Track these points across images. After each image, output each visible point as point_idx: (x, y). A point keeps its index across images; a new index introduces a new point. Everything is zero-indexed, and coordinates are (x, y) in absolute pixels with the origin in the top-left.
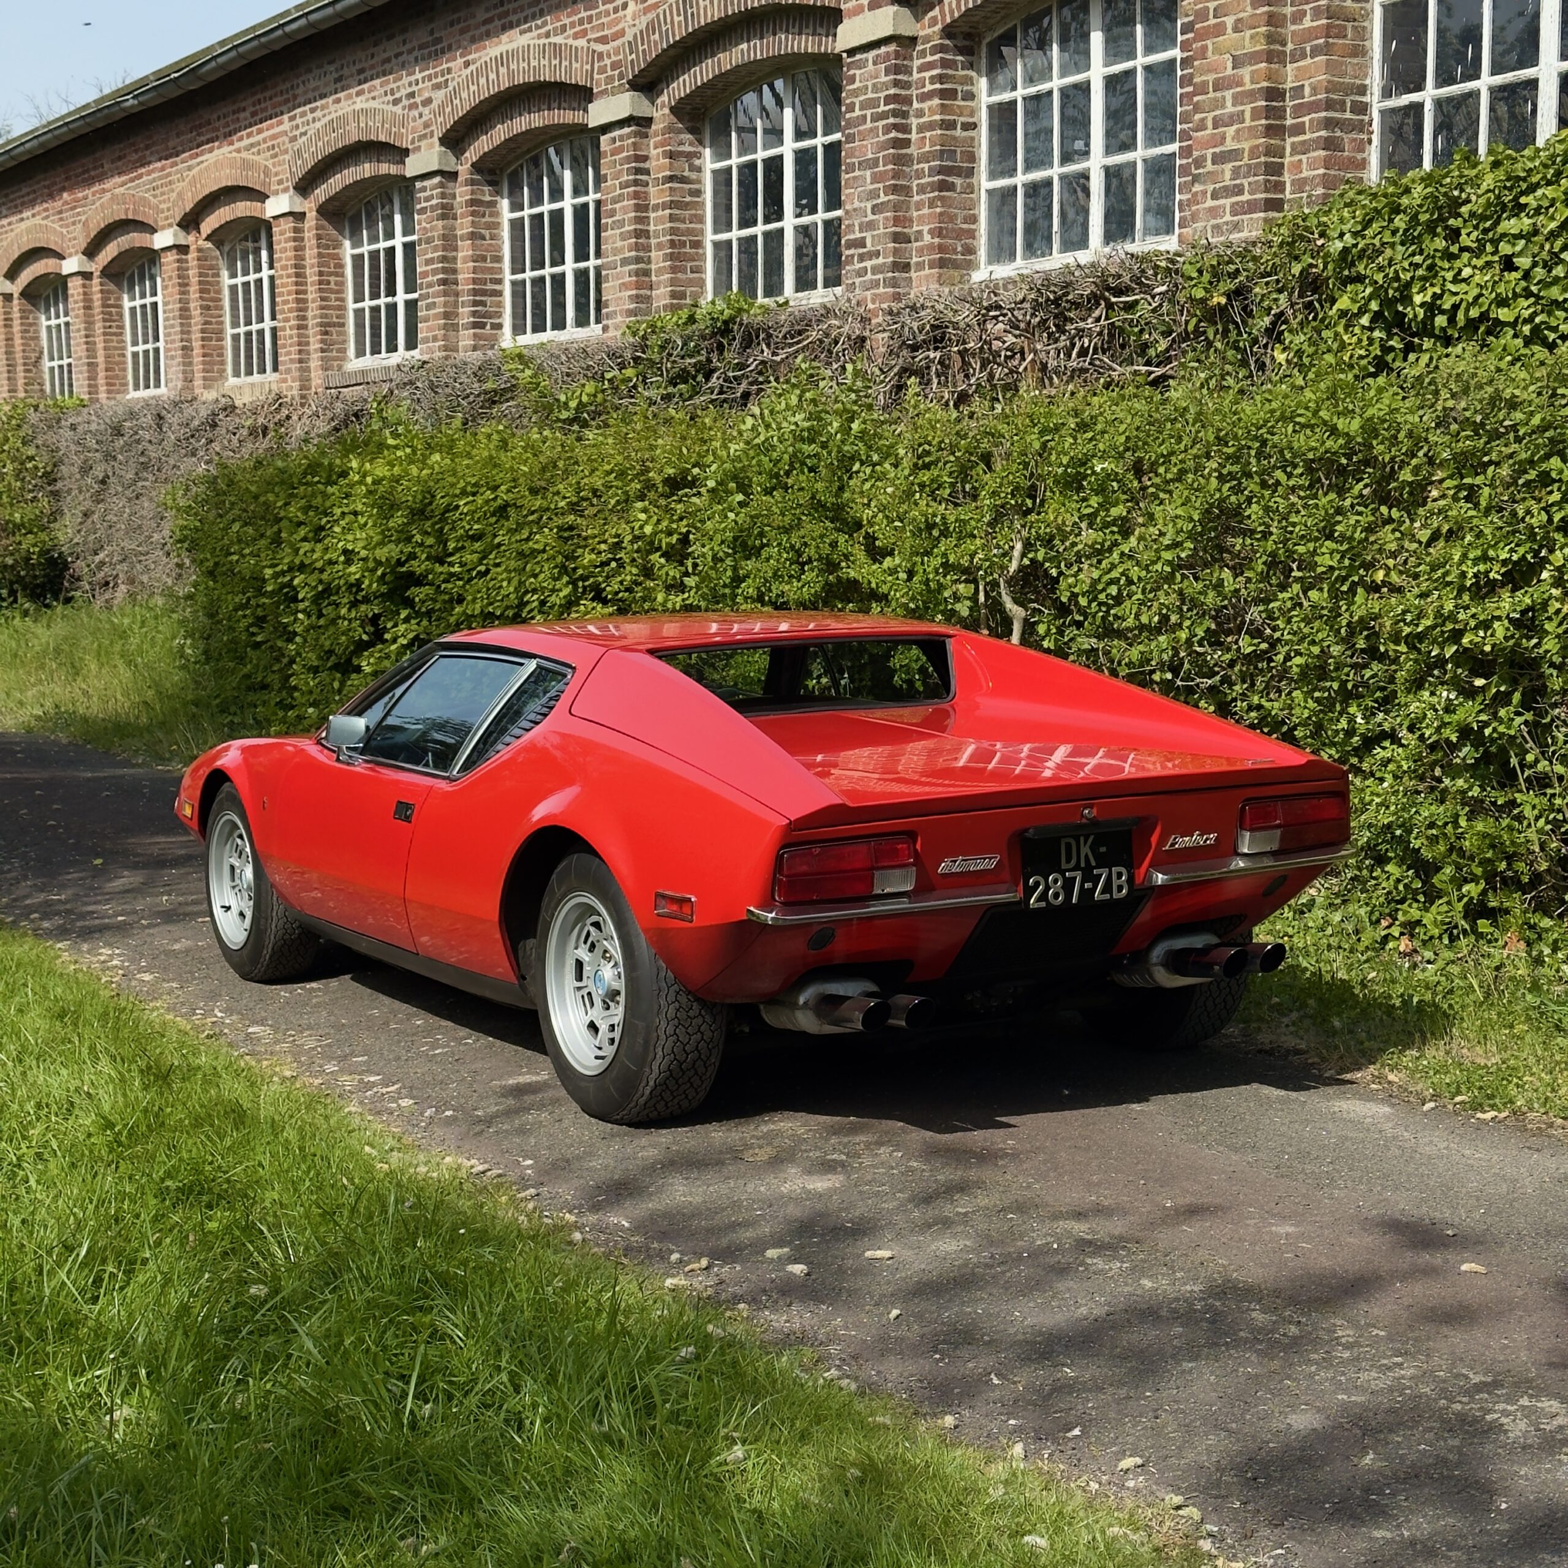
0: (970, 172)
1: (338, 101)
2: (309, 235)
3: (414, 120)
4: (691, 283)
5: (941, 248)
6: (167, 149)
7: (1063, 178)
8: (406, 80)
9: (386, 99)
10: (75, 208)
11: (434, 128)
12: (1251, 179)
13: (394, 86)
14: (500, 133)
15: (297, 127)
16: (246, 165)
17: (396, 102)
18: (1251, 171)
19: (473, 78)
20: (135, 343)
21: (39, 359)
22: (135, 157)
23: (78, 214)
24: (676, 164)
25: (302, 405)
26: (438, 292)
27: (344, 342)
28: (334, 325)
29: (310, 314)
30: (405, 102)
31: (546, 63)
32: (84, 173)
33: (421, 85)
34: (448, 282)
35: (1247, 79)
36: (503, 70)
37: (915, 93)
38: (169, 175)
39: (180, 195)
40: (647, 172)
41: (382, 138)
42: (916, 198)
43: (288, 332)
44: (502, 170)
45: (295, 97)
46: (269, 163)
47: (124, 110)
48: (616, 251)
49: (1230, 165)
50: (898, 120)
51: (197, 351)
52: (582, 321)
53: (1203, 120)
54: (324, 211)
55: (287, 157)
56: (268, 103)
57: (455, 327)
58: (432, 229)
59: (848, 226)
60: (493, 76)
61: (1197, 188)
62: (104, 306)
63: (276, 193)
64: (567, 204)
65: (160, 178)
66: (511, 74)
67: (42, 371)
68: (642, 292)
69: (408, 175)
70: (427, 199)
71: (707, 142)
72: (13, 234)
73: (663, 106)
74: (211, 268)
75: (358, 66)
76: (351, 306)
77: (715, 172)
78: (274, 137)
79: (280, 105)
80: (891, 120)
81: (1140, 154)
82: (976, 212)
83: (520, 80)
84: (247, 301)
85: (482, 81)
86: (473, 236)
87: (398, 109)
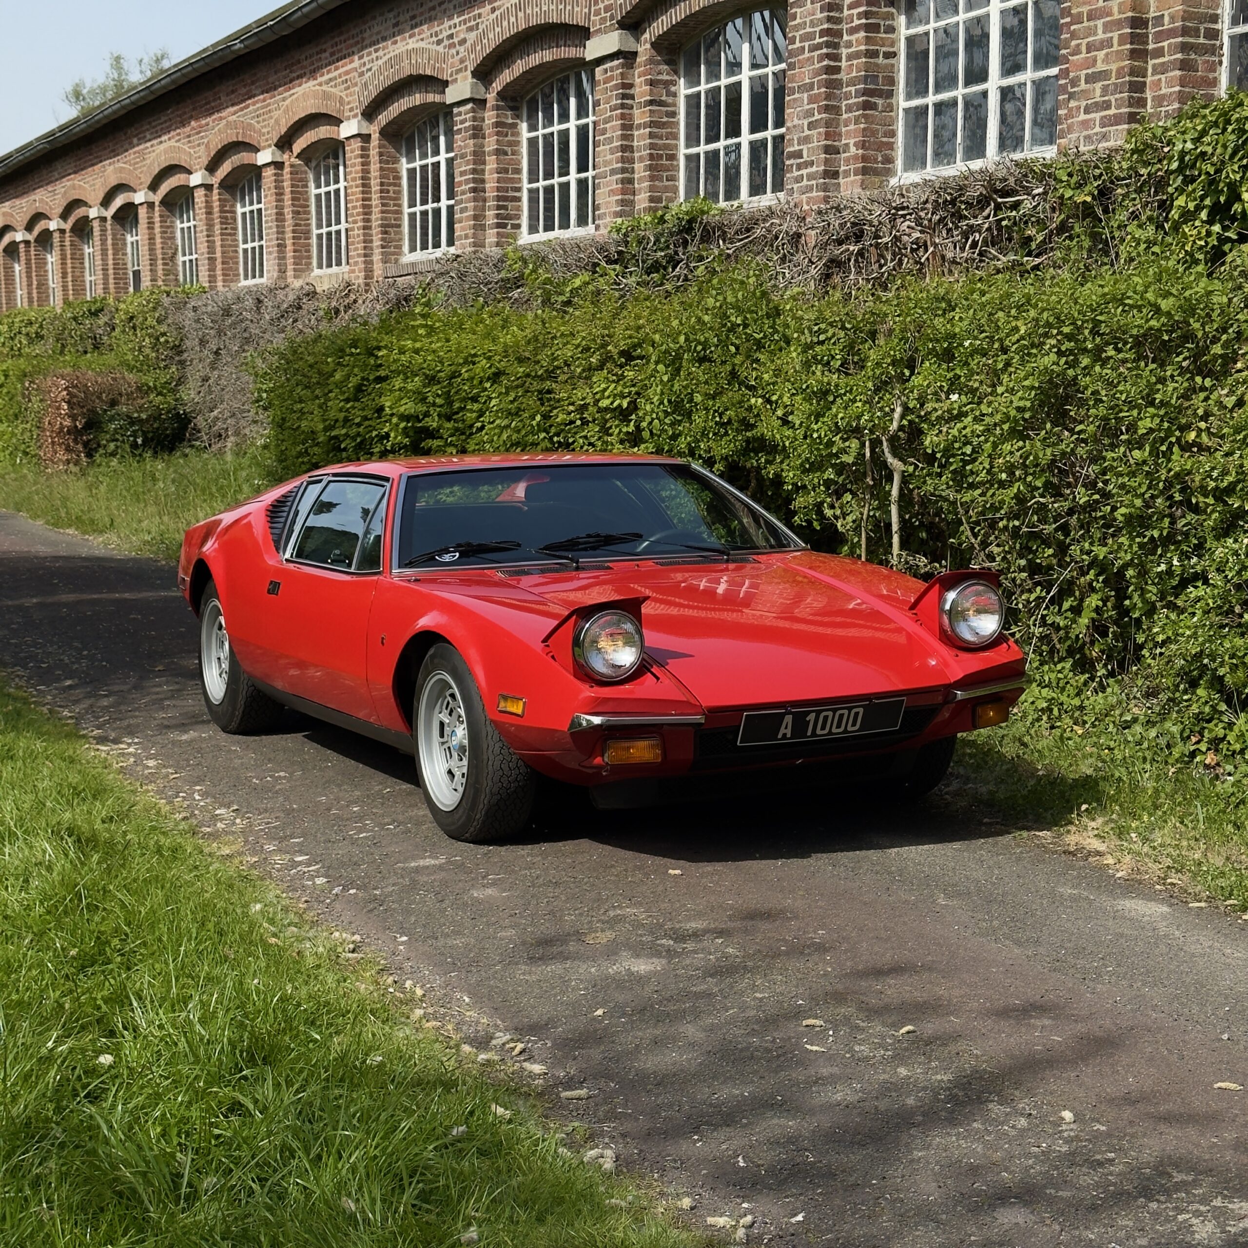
0: (890, 94)
1: (396, 42)
2: (374, 152)
3: (453, 57)
4: (666, 189)
5: (864, 159)
6: (268, 83)
7: (964, 97)
8: (447, 24)
9: (431, 40)
10: (199, 132)
11: (467, 63)
12: (1117, 96)
13: (438, 29)
14: (519, 67)
15: (365, 64)
16: (326, 96)
17: (439, 42)
18: (1118, 89)
19: (498, 22)
20: (245, 242)
21: (175, 254)
22: (244, 90)
23: (202, 138)
24: (655, 90)
25: (366, 291)
26: (470, 198)
27: (401, 239)
28: (392, 226)
29: (373, 217)
30: (446, 42)
31: (554, 7)
32: (206, 104)
33: (458, 28)
34: (478, 190)
35: (1115, 10)
36: (521, 15)
37: (845, 27)
38: (269, 105)
39: (277, 122)
40: (632, 97)
41: (428, 72)
42: (845, 116)
43: (356, 232)
44: (522, 98)
45: (363, 39)
46: (343, 94)
47: (233, 52)
48: (606, 163)
49: (1100, 84)
50: (830, 51)
51: (289, 248)
52: (582, 220)
53: (1078, 45)
54: (384, 133)
55: (356, 89)
56: (343, 45)
57: (483, 228)
58: (466, 146)
59: (789, 140)
60: (513, 19)
61: (1073, 104)
62: (221, 211)
63: (348, 118)
64: (572, 125)
65: (262, 108)
66: (527, 18)
67: (177, 265)
68: (626, 197)
69: (448, 103)
70: (462, 122)
71: (682, 72)
72: (154, 154)
73: (646, 42)
74: (301, 180)
75: (411, 14)
76: (406, 211)
77: (687, 97)
78: (347, 73)
79: (352, 46)
80: (825, 51)
81: (1028, 76)
82: (895, 127)
83: (533, 22)
84: (328, 207)
85: (505, 23)
86: (498, 152)
87: (440, 48)
